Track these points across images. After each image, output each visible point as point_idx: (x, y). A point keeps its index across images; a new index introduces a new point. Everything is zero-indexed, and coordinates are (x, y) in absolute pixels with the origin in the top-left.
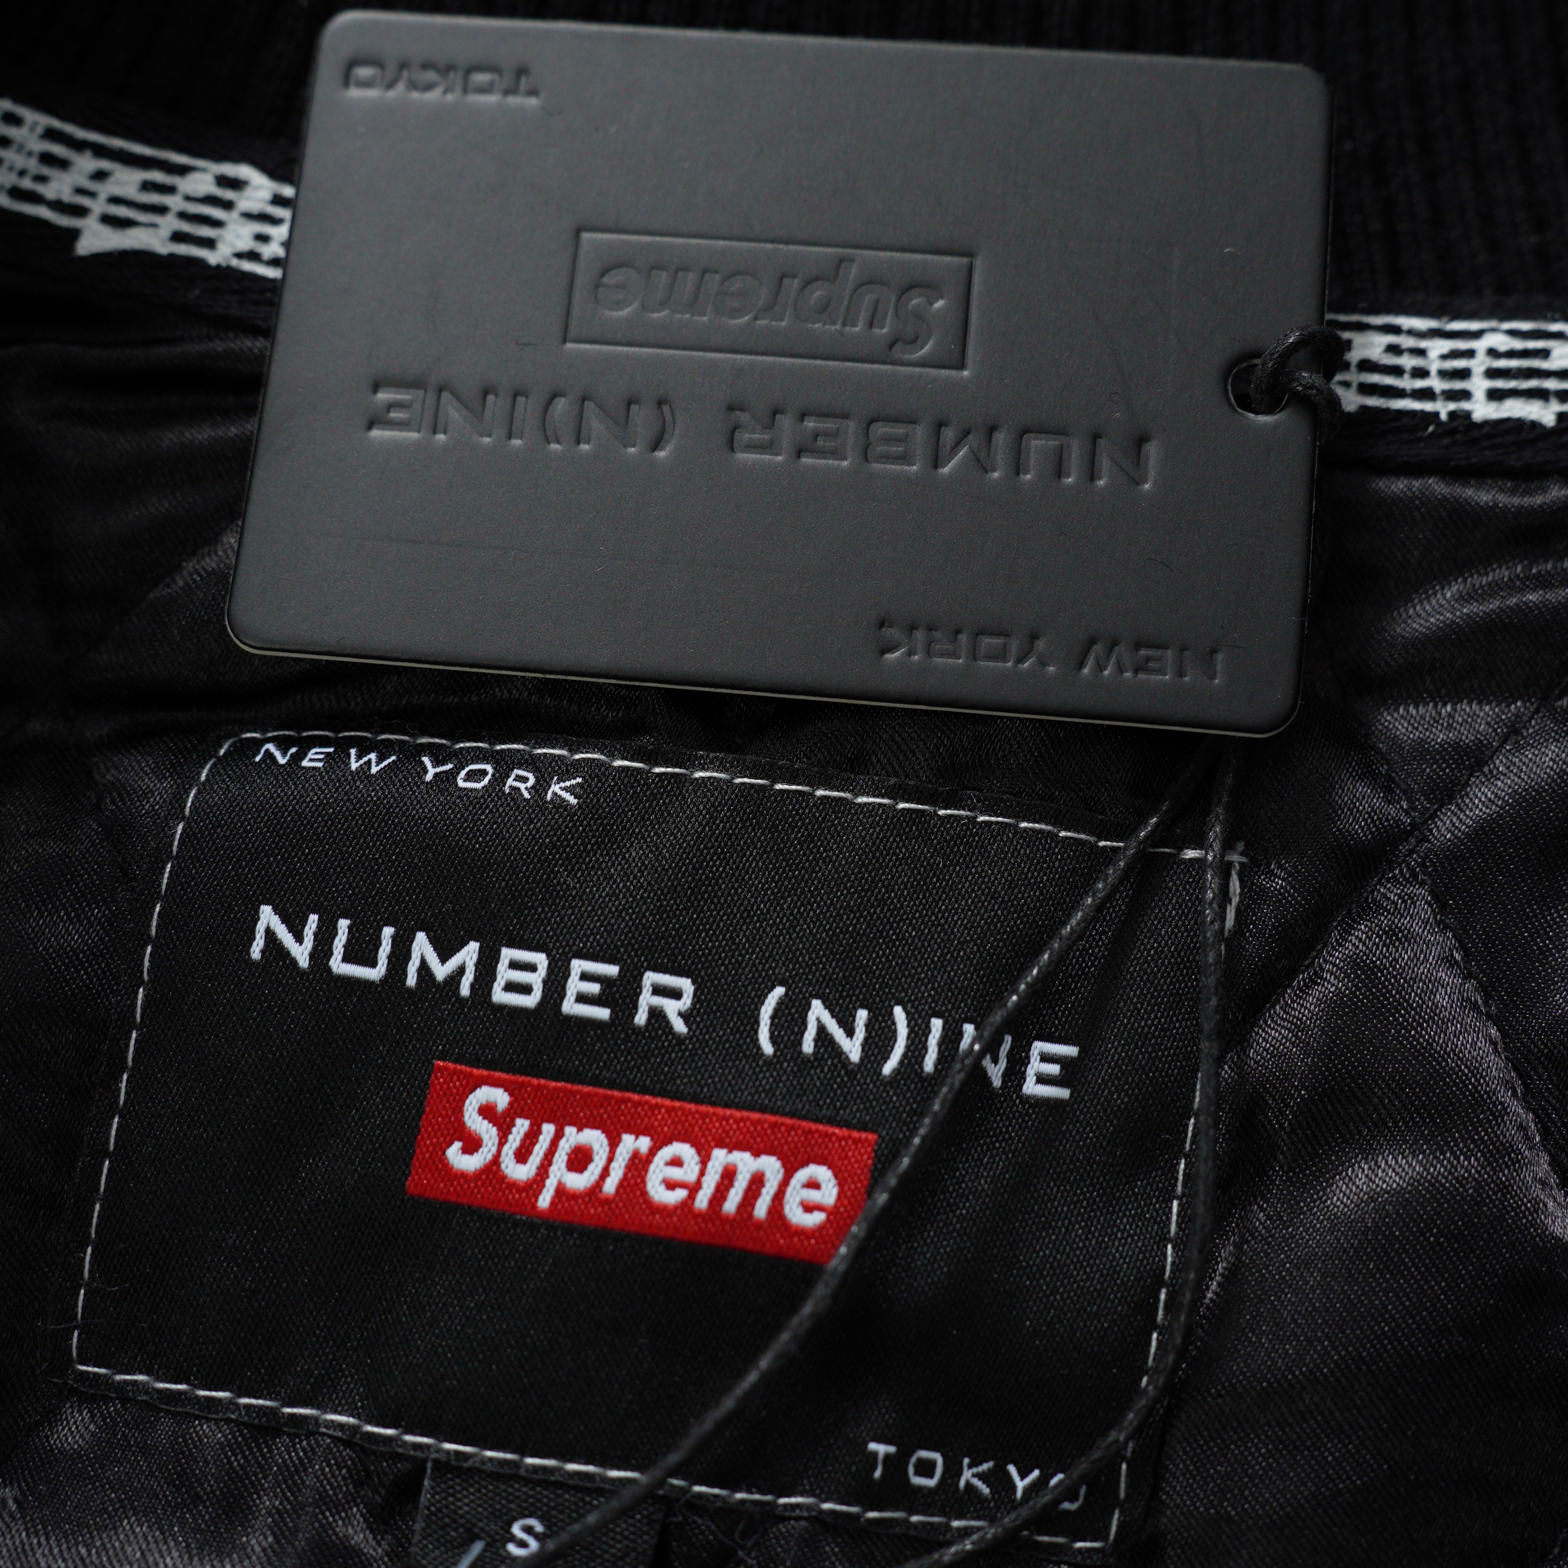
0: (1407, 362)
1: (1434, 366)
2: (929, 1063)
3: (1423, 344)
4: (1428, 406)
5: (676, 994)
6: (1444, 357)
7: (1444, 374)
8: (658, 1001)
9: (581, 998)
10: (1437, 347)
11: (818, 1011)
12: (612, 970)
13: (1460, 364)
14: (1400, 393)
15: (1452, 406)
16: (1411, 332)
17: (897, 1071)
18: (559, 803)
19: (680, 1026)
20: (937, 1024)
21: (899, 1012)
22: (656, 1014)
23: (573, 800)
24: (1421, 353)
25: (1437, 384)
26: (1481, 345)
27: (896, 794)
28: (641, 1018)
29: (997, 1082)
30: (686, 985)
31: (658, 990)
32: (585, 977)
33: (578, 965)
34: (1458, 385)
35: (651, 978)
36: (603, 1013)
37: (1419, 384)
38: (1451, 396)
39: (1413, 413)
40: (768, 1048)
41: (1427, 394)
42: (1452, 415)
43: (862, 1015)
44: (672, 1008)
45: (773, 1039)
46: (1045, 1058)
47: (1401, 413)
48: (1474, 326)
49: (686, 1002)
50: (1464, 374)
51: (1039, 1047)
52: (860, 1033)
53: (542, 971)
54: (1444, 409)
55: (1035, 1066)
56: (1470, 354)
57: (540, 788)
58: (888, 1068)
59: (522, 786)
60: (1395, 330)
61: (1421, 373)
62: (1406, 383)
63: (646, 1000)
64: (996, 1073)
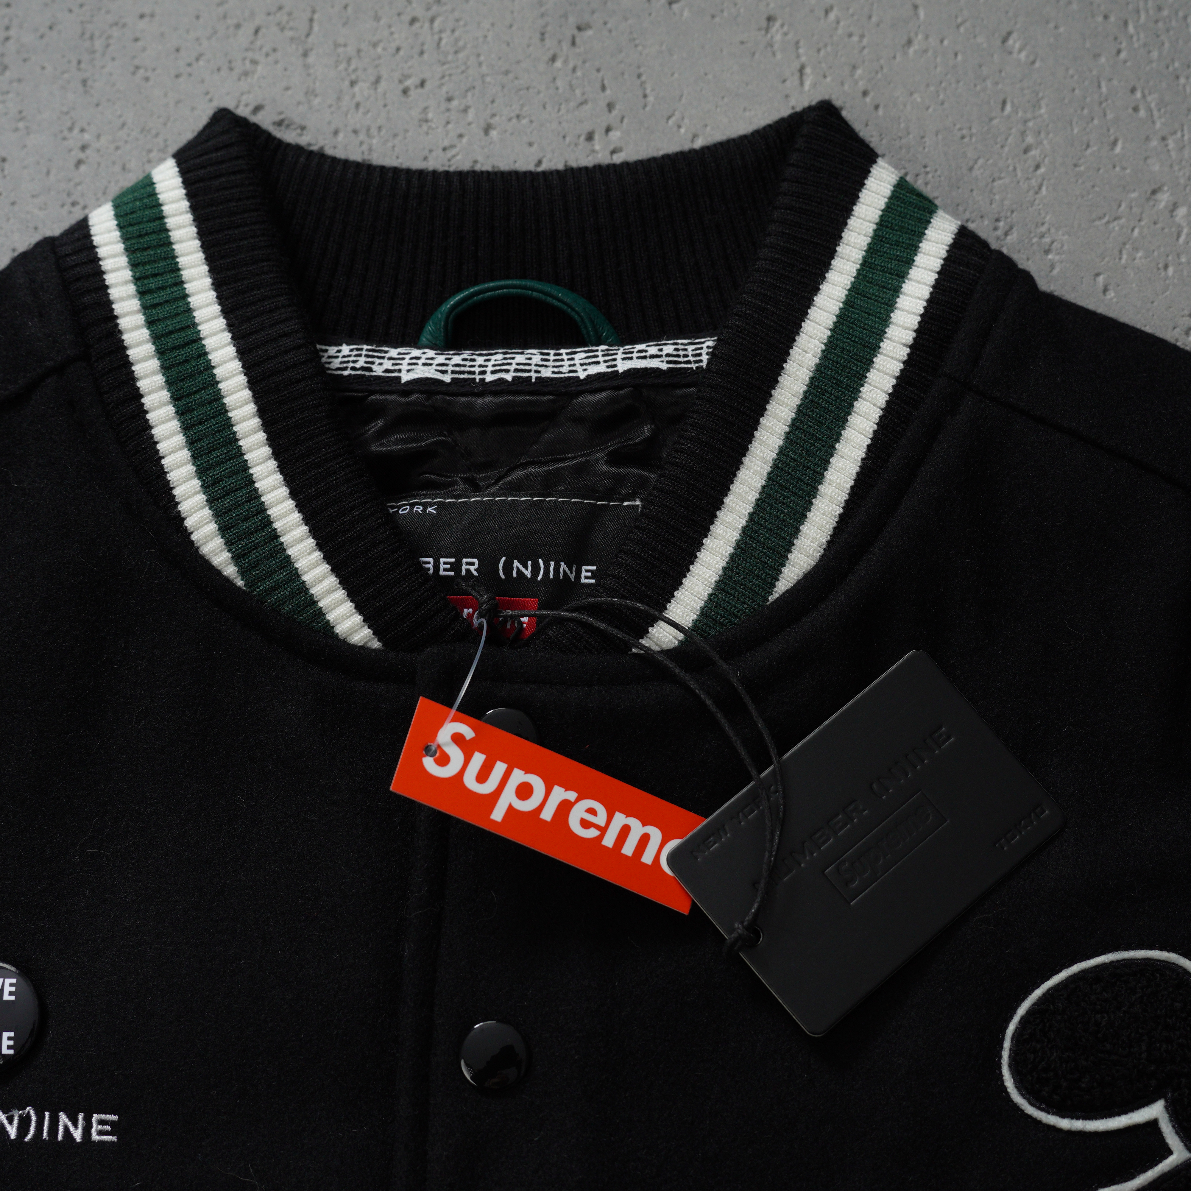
0: (681, 353)
1: (690, 353)
2: (551, 575)
3: (686, 347)
4: (689, 366)
5: (473, 564)
6: (693, 350)
7: (693, 356)
8: (468, 567)
9: (445, 570)
10: (690, 348)
11: (516, 563)
12: (453, 560)
13: (699, 352)
14: (680, 363)
15: (697, 365)
16: (682, 344)
17: (542, 579)
18: (431, 514)
19: (475, 573)
20: (552, 563)
21: (540, 561)
22: (468, 571)
23: (435, 512)
24: (686, 350)
25: (691, 358)
26: (704, 346)
27: (532, 496)
28: (464, 573)
29: (573, 580)
30: (476, 561)
31: (468, 564)
32: (445, 563)
33: (442, 560)
34: (698, 358)
35: (465, 560)
36: (452, 573)
37: (686, 359)
38: (696, 362)
39: (685, 368)
40: (503, 577)
41: (689, 362)
42: (697, 368)
43: (530, 563)
44: (472, 568)
45: (504, 574)
46: (587, 571)
47: (680, 369)
48: (703, 340)
49: (476, 566)
50: (700, 355)
51: (584, 568)
52: (530, 569)
53: (432, 564)
54: (694, 366)
55: (584, 574)
56: (702, 348)
57: (424, 510)
58: (539, 578)
59: (419, 510)
60: (676, 344)
61: (686, 356)
62: (681, 359)
63: (464, 567)
64: (572, 577)
